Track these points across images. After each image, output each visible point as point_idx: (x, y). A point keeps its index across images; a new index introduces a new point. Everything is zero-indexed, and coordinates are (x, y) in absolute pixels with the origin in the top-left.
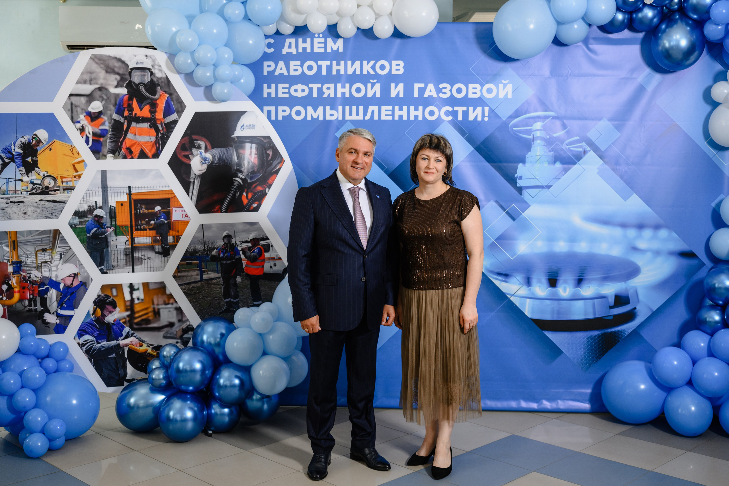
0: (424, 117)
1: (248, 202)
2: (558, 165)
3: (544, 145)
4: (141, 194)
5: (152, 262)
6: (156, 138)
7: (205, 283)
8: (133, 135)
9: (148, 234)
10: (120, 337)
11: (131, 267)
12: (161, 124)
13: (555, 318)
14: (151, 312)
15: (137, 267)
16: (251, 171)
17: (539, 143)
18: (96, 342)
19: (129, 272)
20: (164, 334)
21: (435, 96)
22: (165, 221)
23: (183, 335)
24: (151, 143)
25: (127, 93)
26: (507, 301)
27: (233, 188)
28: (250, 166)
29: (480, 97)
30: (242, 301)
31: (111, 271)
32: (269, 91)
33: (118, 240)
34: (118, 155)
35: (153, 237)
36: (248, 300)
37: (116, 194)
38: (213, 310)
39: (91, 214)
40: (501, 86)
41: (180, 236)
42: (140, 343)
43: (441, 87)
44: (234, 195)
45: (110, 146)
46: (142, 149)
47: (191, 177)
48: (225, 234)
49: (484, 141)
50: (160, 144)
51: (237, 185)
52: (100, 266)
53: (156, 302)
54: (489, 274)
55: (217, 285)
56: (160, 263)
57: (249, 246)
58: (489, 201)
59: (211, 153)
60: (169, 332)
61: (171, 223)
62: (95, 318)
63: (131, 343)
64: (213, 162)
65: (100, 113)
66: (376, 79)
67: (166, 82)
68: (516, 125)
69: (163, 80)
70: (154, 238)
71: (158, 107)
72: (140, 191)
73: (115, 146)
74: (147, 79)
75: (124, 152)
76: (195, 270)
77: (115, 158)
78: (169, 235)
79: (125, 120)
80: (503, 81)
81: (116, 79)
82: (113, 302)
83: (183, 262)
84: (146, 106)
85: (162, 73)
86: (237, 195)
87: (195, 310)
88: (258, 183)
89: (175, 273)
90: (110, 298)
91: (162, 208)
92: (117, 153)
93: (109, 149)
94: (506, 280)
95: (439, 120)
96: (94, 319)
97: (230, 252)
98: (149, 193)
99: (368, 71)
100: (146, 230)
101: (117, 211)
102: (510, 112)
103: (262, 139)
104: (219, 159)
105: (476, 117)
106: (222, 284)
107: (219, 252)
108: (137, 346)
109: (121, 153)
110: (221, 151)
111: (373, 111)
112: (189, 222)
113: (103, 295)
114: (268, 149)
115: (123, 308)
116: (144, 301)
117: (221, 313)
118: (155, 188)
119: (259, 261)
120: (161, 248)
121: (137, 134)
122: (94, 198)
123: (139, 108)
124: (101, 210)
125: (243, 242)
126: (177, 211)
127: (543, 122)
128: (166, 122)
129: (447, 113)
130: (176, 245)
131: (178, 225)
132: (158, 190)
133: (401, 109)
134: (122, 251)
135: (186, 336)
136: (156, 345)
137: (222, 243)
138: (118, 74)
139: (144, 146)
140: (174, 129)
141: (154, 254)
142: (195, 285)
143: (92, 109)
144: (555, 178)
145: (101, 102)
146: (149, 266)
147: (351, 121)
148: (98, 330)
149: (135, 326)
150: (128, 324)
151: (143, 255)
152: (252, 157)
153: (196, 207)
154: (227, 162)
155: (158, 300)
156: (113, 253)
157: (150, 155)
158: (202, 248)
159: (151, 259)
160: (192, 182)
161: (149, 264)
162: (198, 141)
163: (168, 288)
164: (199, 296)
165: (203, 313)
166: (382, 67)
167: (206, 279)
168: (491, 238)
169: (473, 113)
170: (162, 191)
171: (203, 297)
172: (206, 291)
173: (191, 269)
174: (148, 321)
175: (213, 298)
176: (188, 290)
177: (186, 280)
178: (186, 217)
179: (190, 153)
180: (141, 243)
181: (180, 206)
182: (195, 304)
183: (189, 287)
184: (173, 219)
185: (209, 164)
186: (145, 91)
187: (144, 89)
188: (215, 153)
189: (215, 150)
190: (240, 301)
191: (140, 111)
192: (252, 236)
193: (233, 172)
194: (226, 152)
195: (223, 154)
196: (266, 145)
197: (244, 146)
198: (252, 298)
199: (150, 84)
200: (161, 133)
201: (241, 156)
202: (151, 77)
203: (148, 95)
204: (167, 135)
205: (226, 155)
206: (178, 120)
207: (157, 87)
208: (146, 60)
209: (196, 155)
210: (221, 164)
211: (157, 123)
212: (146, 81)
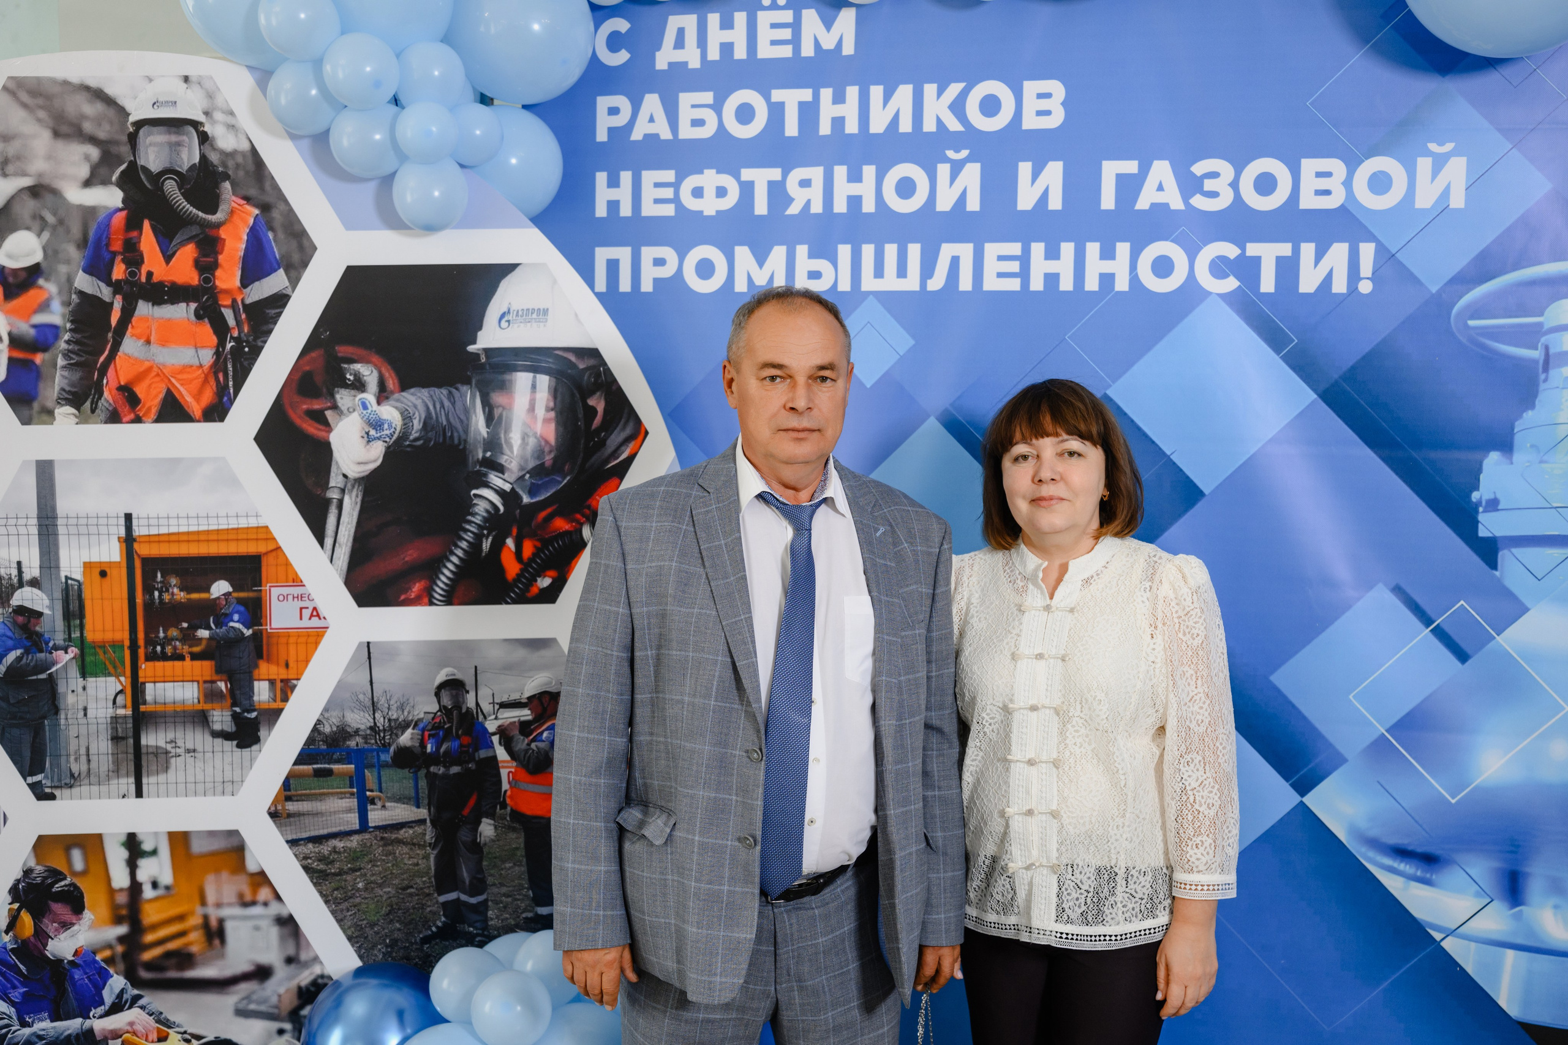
0: (1134, 279)
1: (524, 570)
4: (166, 538)
5: (199, 764)
6: (218, 354)
7: (376, 837)
8: (141, 342)
9: (188, 672)
10: (95, 1008)
11: (132, 780)
12: (234, 306)
14: (195, 928)
15: (153, 779)
16: (531, 464)
18: (18, 1020)
19: (123, 797)
20: (236, 1003)
21: (1176, 203)
22: (245, 631)
23: (301, 1007)
24: (200, 371)
25: (120, 205)
26: (1428, 950)
27: (470, 522)
28: (529, 448)
29: (1343, 206)
30: (496, 903)
31: (66, 792)
32: (613, 194)
33: (91, 690)
34: (93, 411)
35: (205, 682)
36: (519, 900)
37: (84, 540)
38: (399, 930)
39: (3, 603)
40: (1424, 165)
41: (295, 682)
42: (159, 1031)
43: (1199, 174)
44: (476, 546)
45: (66, 381)
46: (168, 391)
47: (332, 483)
48: (441, 677)
49: (1353, 368)
50: (231, 373)
51: (485, 514)
52: (32, 774)
53: (211, 896)
54: (1363, 850)
55: (414, 844)
56: (228, 768)
57: (522, 719)
58: (1370, 587)
59: (399, 405)
60: (254, 997)
61: (264, 636)
62: (16, 942)
63: (129, 1028)
64: (404, 436)
65: (34, 272)
66: (966, 148)
67: (251, 167)
68: (1477, 311)
69: (240, 159)
70: (208, 685)
71: (223, 249)
72: (164, 530)
73: (81, 379)
74: (190, 156)
75: (111, 402)
76: (342, 795)
77: (82, 420)
78: (256, 676)
79: (115, 293)
80: (1433, 147)
81: (87, 158)
82: (73, 891)
83: (301, 767)
84: (184, 245)
85: (236, 136)
86: (486, 545)
87: (340, 926)
88: (554, 508)
89: (275, 802)
90: (65, 879)
91: (236, 588)
92: (88, 404)
93: (63, 389)
94: (1428, 876)
95: (1191, 293)
96: (10, 946)
97: (458, 737)
98: (191, 538)
99: (939, 121)
100: (181, 658)
101: (86, 595)
102: (1458, 262)
103: (573, 358)
104: (425, 423)
105: (1329, 278)
106: (430, 844)
107: (423, 735)
108: (150, 1039)
109: (100, 404)
110: (431, 397)
111: (955, 261)
112: (323, 636)
113: (39, 869)
114: (592, 393)
115: (104, 911)
116: (173, 892)
117: (426, 940)
118: (213, 521)
120: (229, 718)
121: (152, 339)
122: (14, 550)
123: (161, 255)
124: (35, 591)
125: (504, 705)
126: (286, 598)
128: (248, 301)
129: (1219, 268)
130: (278, 712)
131: (287, 643)
132: (221, 527)
133: (1052, 254)
134: (102, 727)
136: (211, 1038)
137: (435, 707)
138: (93, 140)
139: (178, 380)
140: (275, 323)
141: (208, 738)
142: (339, 844)
143: (10, 256)
145: (39, 235)
146: (190, 779)
147: (883, 297)
148: (26, 980)
149: (144, 974)
150: (121, 966)
151: (171, 742)
152: (535, 418)
153: (348, 583)
154: (452, 437)
155: (219, 891)
156: (73, 732)
157: (196, 409)
158: (366, 721)
159: (196, 755)
160: (335, 501)
161: (190, 770)
162: (355, 365)
163: (251, 851)
164: (355, 879)
165: (366, 938)
166: (990, 106)
167: (377, 824)
168: (1375, 722)
169: (1316, 266)
170: (235, 531)
171: (368, 883)
172: (377, 866)
173: (330, 791)
174: (185, 959)
175: (401, 889)
176: (320, 860)
177: (312, 828)
178: (315, 622)
179: (329, 404)
180: (167, 701)
181: (294, 582)
182: (341, 907)
183: (323, 851)
184: (270, 625)
185: (392, 440)
186: (181, 197)
187: (180, 190)
188: (410, 404)
189: (412, 394)
190: (492, 901)
191: (164, 263)
192: (533, 684)
193: (470, 469)
194: (450, 401)
195: (438, 409)
196: (586, 378)
197: (511, 381)
198: (531, 893)
199: (198, 174)
200: (232, 338)
201: (500, 417)
202: (200, 150)
203: (189, 210)
204: (254, 343)
205: (448, 412)
206: (288, 293)
207: (220, 183)
208: (186, 93)
209: (350, 412)
210: (432, 443)
211: (220, 302)
212: (186, 164)
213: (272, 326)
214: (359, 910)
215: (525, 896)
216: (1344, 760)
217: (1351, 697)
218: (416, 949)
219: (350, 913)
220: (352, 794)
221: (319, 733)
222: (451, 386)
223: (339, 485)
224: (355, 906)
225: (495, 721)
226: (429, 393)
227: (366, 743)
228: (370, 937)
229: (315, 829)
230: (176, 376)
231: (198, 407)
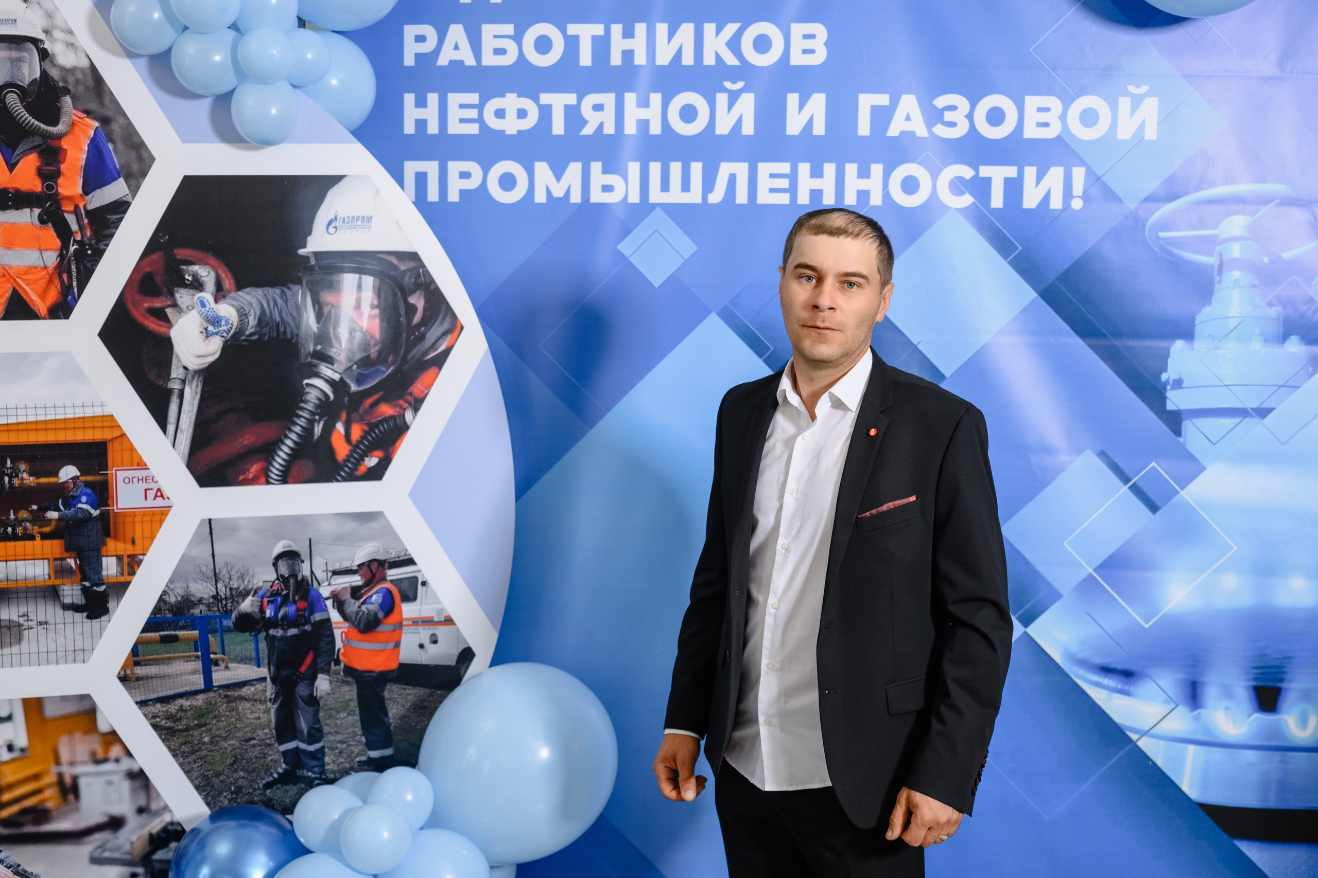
0: (887, 196)
1: (353, 451)
2: (1294, 346)
3: (1254, 286)
4: (15, 427)
5: (51, 635)
6: (62, 256)
7: (220, 696)
9: (38, 551)
12: (76, 211)
13: (1272, 804)
14: (50, 786)
15: (7, 651)
16: (358, 356)
17: (1237, 280)
20: (91, 852)
21: (921, 131)
22: (92, 511)
23: (153, 852)
24: (45, 271)
26: (1127, 749)
27: (303, 409)
28: (356, 341)
29: (1059, 138)
30: (332, 749)
32: (421, 113)
35: (55, 559)
36: (350, 745)
38: (243, 778)
40: (1124, 103)
41: (141, 557)
43: (939, 107)
44: (308, 430)
46: (15, 291)
47: (173, 375)
48: (278, 549)
49: (1068, 271)
50: (74, 274)
51: (317, 402)
53: (65, 756)
54: (1075, 669)
55: (255, 700)
56: (79, 638)
57: (354, 584)
58: (1080, 451)
59: (235, 303)
60: (108, 846)
61: (111, 513)
64: (240, 332)
66: (741, 80)
67: (91, 83)
68: (1167, 224)
69: (79, 76)
70: (58, 562)
71: (65, 159)
72: (13, 420)
74: (30, 71)
76: (187, 659)
78: (104, 553)
80: (1131, 89)
83: (149, 635)
84: (26, 155)
85: (76, 54)
86: (318, 429)
87: (188, 777)
88: (381, 394)
89: (124, 668)
91: (83, 472)
94: (1127, 688)
95: (934, 207)
97: (295, 602)
98: (39, 426)
99: (718, 57)
100: (32, 538)
102: (1152, 185)
103: (394, 261)
104: (260, 321)
105: (1047, 197)
106: (270, 700)
107: (262, 602)
110: (265, 295)
111: (732, 178)
112: (167, 514)
114: (413, 292)
116: (28, 754)
117: (268, 786)
118: (60, 411)
119: (382, 628)
120: (79, 592)
123: (4, 163)
125: (336, 573)
126: (131, 480)
127: (1252, 215)
128: (90, 207)
129: (958, 186)
130: (125, 586)
131: (133, 522)
132: (68, 416)
133: (817, 173)
135: (160, 855)
137: (272, 576)
139: (24, 280)
140: (117, 228)
141: (59, 611)
142: (186, 703)
144: (1284, 386)
146: (43, 649)
147: (669, 209)
149: (2, 831)
151: (24, 615)
152: (361, 315)
153: (190, 466)
154: (285, 332)
155: (72, 751)
157: (42, 308)
158: (209, 590)
159: (48, 626)
160: (176, 391)
161: (43, 641)
162: (194, 266)
163: (102, 712)
164: (202, 734)
165: (212, 786)
166: (762, 44)
167: (221, 684)
168: (1083, 562)
169: (1037, 186)
170: (82, 420)
171: (213, 737)
172: (222, 721)
173: (176, 655)
174: (41, 814)
175: (244, 741)
176: (168, 719)
177: (160, 689)
178: (159, 499)
179: (169, 303)
180: (19, 579)
181: (138, 465)
182: (188, 760)
183: (170, 710)
184: (117, 505)
185: (230, 335)
186: (23, 110)
187: (21, 103)
188: (246, 302)
189: (247, 293)
190: (328, 748)
191: (7, 172)
192: (362, 553)
193: (303, 360)
194: (283, 300)
195: (272, 307)
196: (407, 279)
197: (338, 281)
198: (363, 739)
199: (39, 88)
200: (75, 241)
201: (329, 313)
202: (41, 66)
203: (32, 122)
204: (96, 246)
205: (281, 310)
206: (128, 200)
207: (61, 97)
208: (25, 12)
209: (189, 310)
210: (267, 337)
211: (63, 208)
212: (27, 79)
213: (113, 231)
214: (205, 762)
215: (358, 741)
216: (1057, 596)
217: (1065, 544)
218: (260, 794)
219: (197, 765)
220: (197, 657)
221: (165, 602)
222: (283, 286)
223: (180, 377)
224: (201, 758)
225: (329, 587)
226: (263, 293)
227: (209, 610)
228: (216, 786)
229: (162, 691)
230: (22, 276)
231: (44, 305)
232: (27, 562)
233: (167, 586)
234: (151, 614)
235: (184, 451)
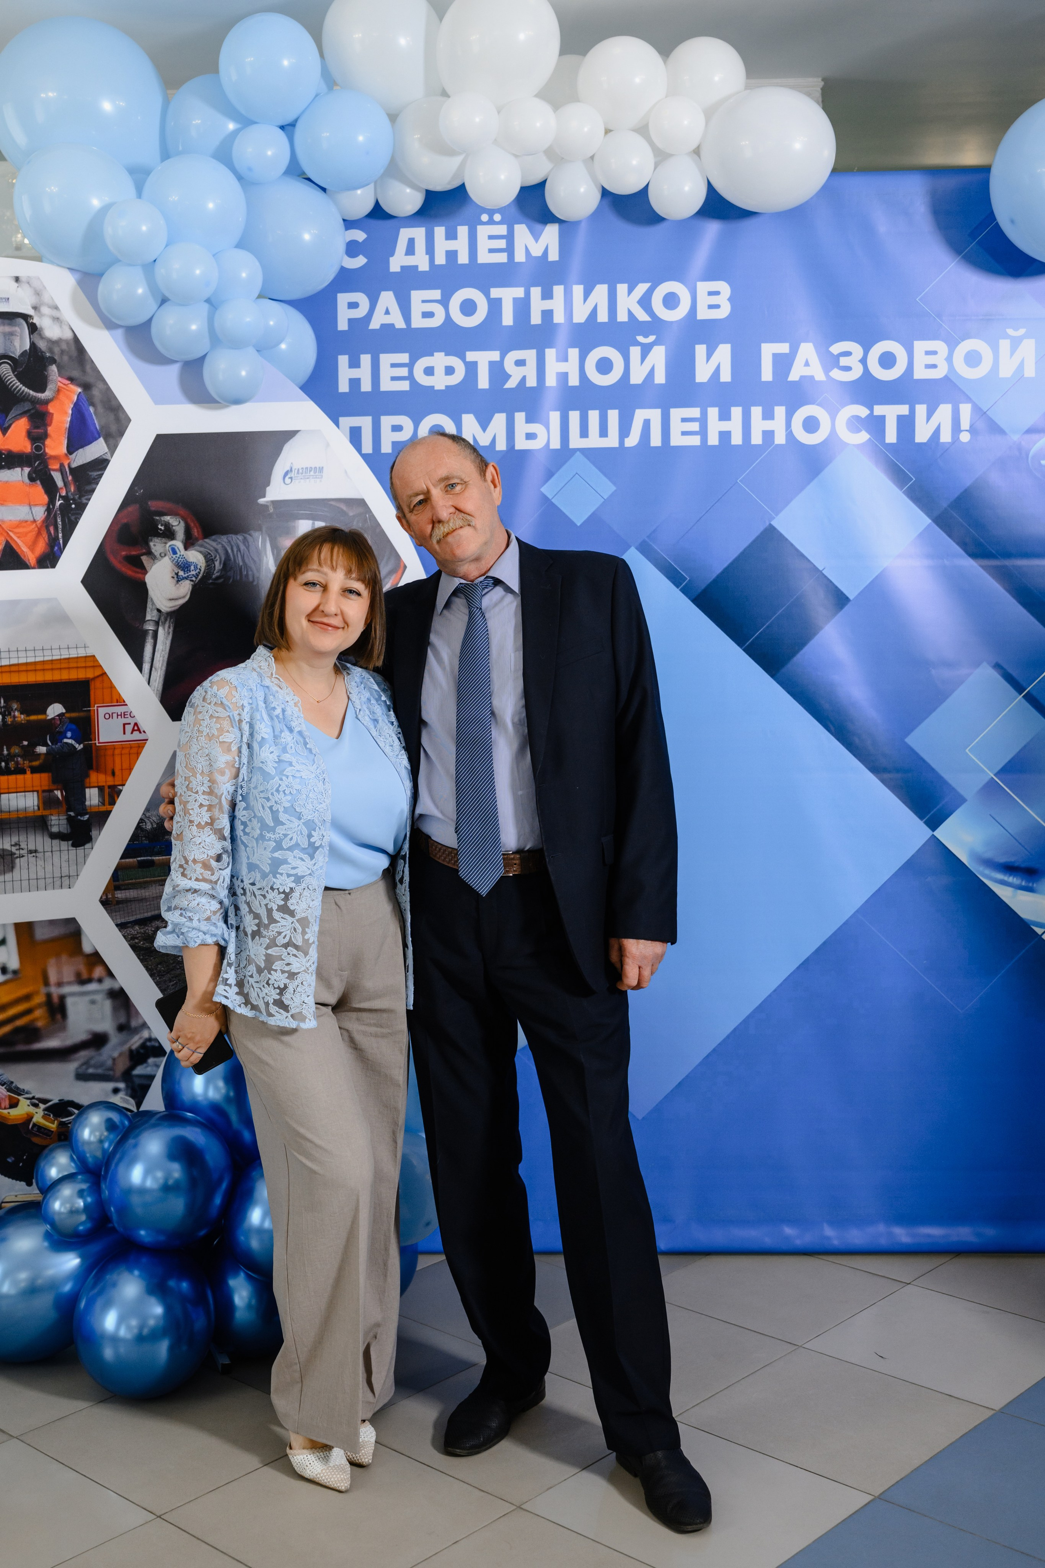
0: (790, 435)
4: (7, 669)
5: (40, 863)
6: (49, 510)
9: (29, 784)
12: (61, 470)
14: (40, 1005)
15: (2, 878)
20: (77, 1069)
21: (820, 376)
22: (77, 746)
23: (133, 1067)
24: (34, 525)
26: (1034, 942)
29: (946, 376)
32: (355, 373)
35: (44, 791)
40: (1004, 345)
41: (120, 787)
42: (10, 1098)
43: (835, 354)
46: (7, 542)
47: (148, 617)
49: (960, 499)
50: (60, 527)
53: (53, 977)
54: (981, 869)
56: (65, 865)
58: (977, 664)
59: (202, 549)
60: (93, 1062)
64: (207, 575)
66: (653, 334)
67: (74, 353)
69: (64, 346)
70: (46, 794)
71: (51, 422)
74: (21, 343)
78: (87, 785)
80: (1010, 332)
83: (127, 860)
84: (18, 419)
85: (61, 327)
89: (105, 892)
91: (68, 709)
94: (1030, 885)
95: (834, 443)
98: (29, 668)
99: (630, 313)
100: (22, 771)
102: (1032, 416)
103: (344, 507)
104: (224, 564)
105: (937, 432)
108: (3, 1106)
110: (230, 542)
111: (647, 424)
112: (143, 747)
116: (19, 975)
120: (65, 822)
126: (111, 716)
128: (74, 465)
129: (855, 424)
130: (109, 813)
131: (113, 755)
132: (54, 658)
133: (725, 416)
135: (140, 1070)
139: (15, 533)
141: (48, 840)
146: (33, 876)
147: (588, 453)
151: (16, 845)
153: (163, 701)
154: (247, 575)
155: (60, 972)
157: (31, 558)
159: (37, 854)
160: (151, 632)
161: (32, 868)
162: (166, 517)
163: (86, 934)
166: (671, 301)
168: (986, 769)
169: (927, 422)
170: (67, 661)
173: (153, 880)
174: (31, 1033)
176: (144, 939)
177: (138, 912)
178: (136, 733)
179: (144, 551)
180: (11, 809)
181: (117, 702)
182: (164, 978)
183: (147, 931)
184: (98, 740)
185: (198, 579)
186: (15, 379)
187: (13, 373)
188: (212, 549)
189: (214, 540)
194: (245, 545)
195: (235, 552)
196: (354, 524)
197: (294, 527)
199: (29, 359)
200: (60, 496)
202: (30, 339)
203: (22, 389)
204: (79, 501)
205: (244, 554)
206: (107, 458)
207: (48, 366)
208: (17, 291)
209: (162, 557)
210: (231, 580)
211: (50, 467)
212: (18, 351)
213: (94, 486)
214: (179, 980)
216: (962, 800)
217: (968, 751)
221: (142, 829)
222: (245, 533)
223: (154, 619)
226: (227, 539)
229: (140, 913)
230: (14, 530)
231: (33, 556)
232: (18, 794)
233: (143, 814)
234: (130, 841)
235: (158, 687)
